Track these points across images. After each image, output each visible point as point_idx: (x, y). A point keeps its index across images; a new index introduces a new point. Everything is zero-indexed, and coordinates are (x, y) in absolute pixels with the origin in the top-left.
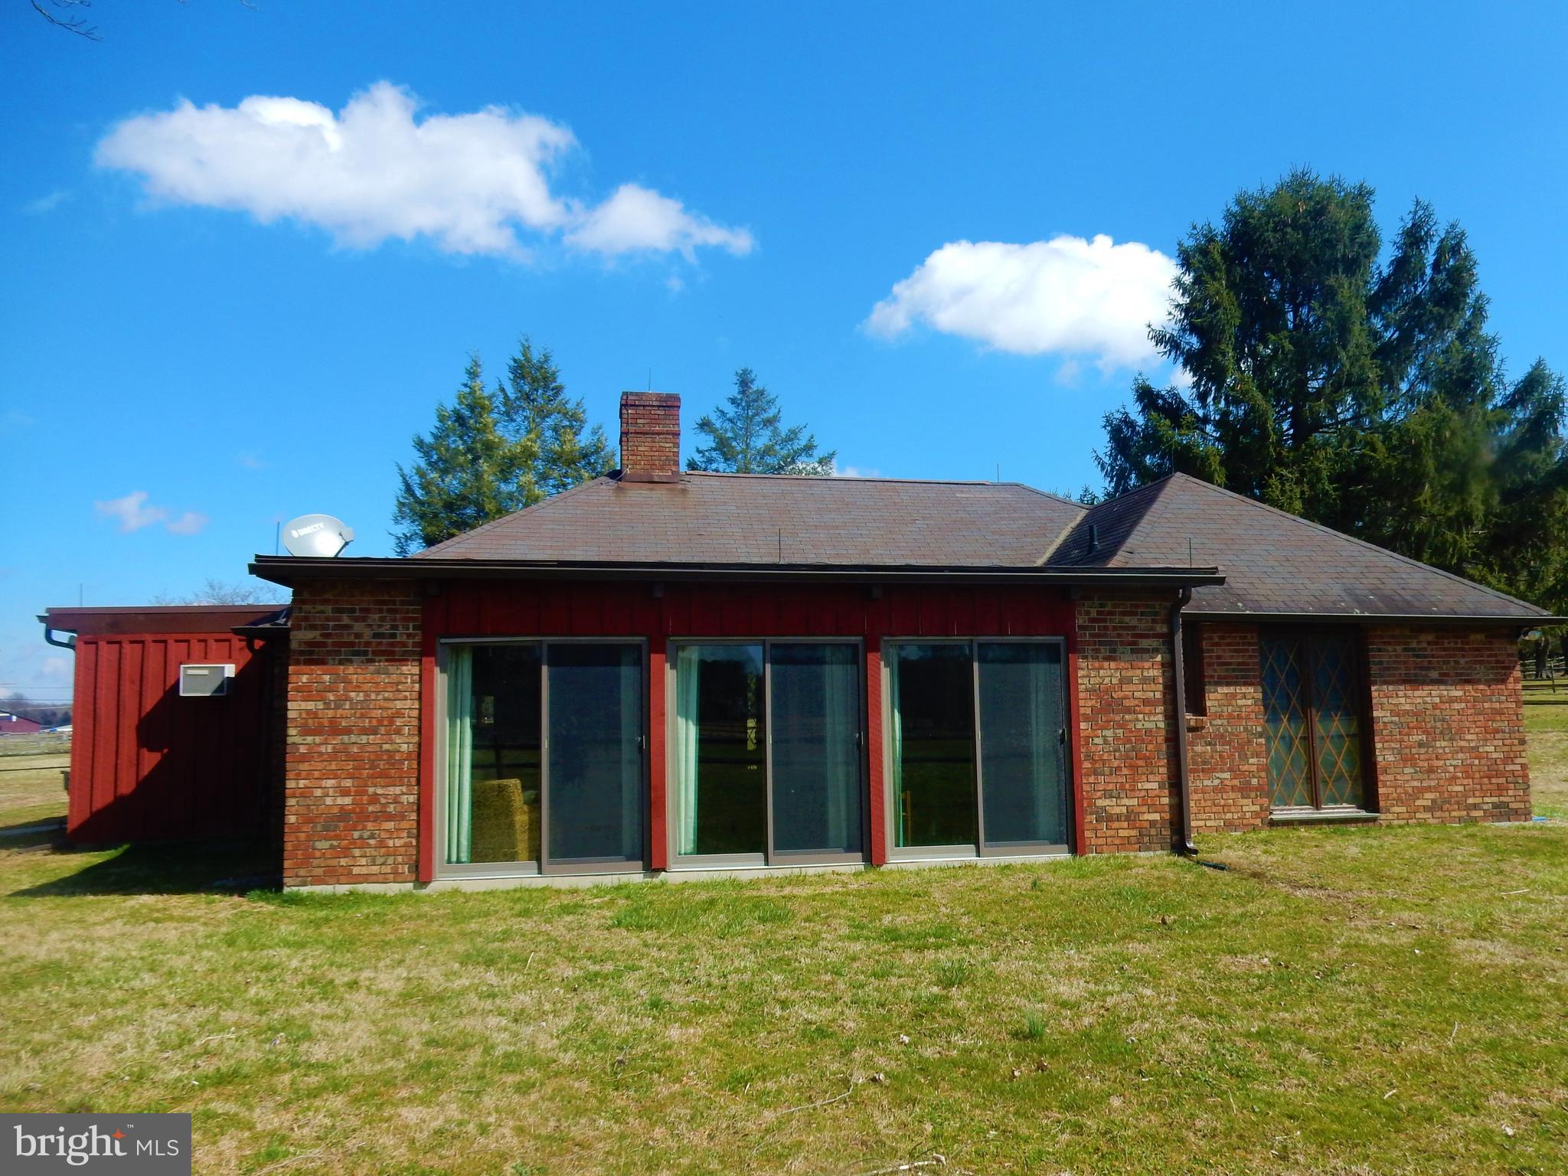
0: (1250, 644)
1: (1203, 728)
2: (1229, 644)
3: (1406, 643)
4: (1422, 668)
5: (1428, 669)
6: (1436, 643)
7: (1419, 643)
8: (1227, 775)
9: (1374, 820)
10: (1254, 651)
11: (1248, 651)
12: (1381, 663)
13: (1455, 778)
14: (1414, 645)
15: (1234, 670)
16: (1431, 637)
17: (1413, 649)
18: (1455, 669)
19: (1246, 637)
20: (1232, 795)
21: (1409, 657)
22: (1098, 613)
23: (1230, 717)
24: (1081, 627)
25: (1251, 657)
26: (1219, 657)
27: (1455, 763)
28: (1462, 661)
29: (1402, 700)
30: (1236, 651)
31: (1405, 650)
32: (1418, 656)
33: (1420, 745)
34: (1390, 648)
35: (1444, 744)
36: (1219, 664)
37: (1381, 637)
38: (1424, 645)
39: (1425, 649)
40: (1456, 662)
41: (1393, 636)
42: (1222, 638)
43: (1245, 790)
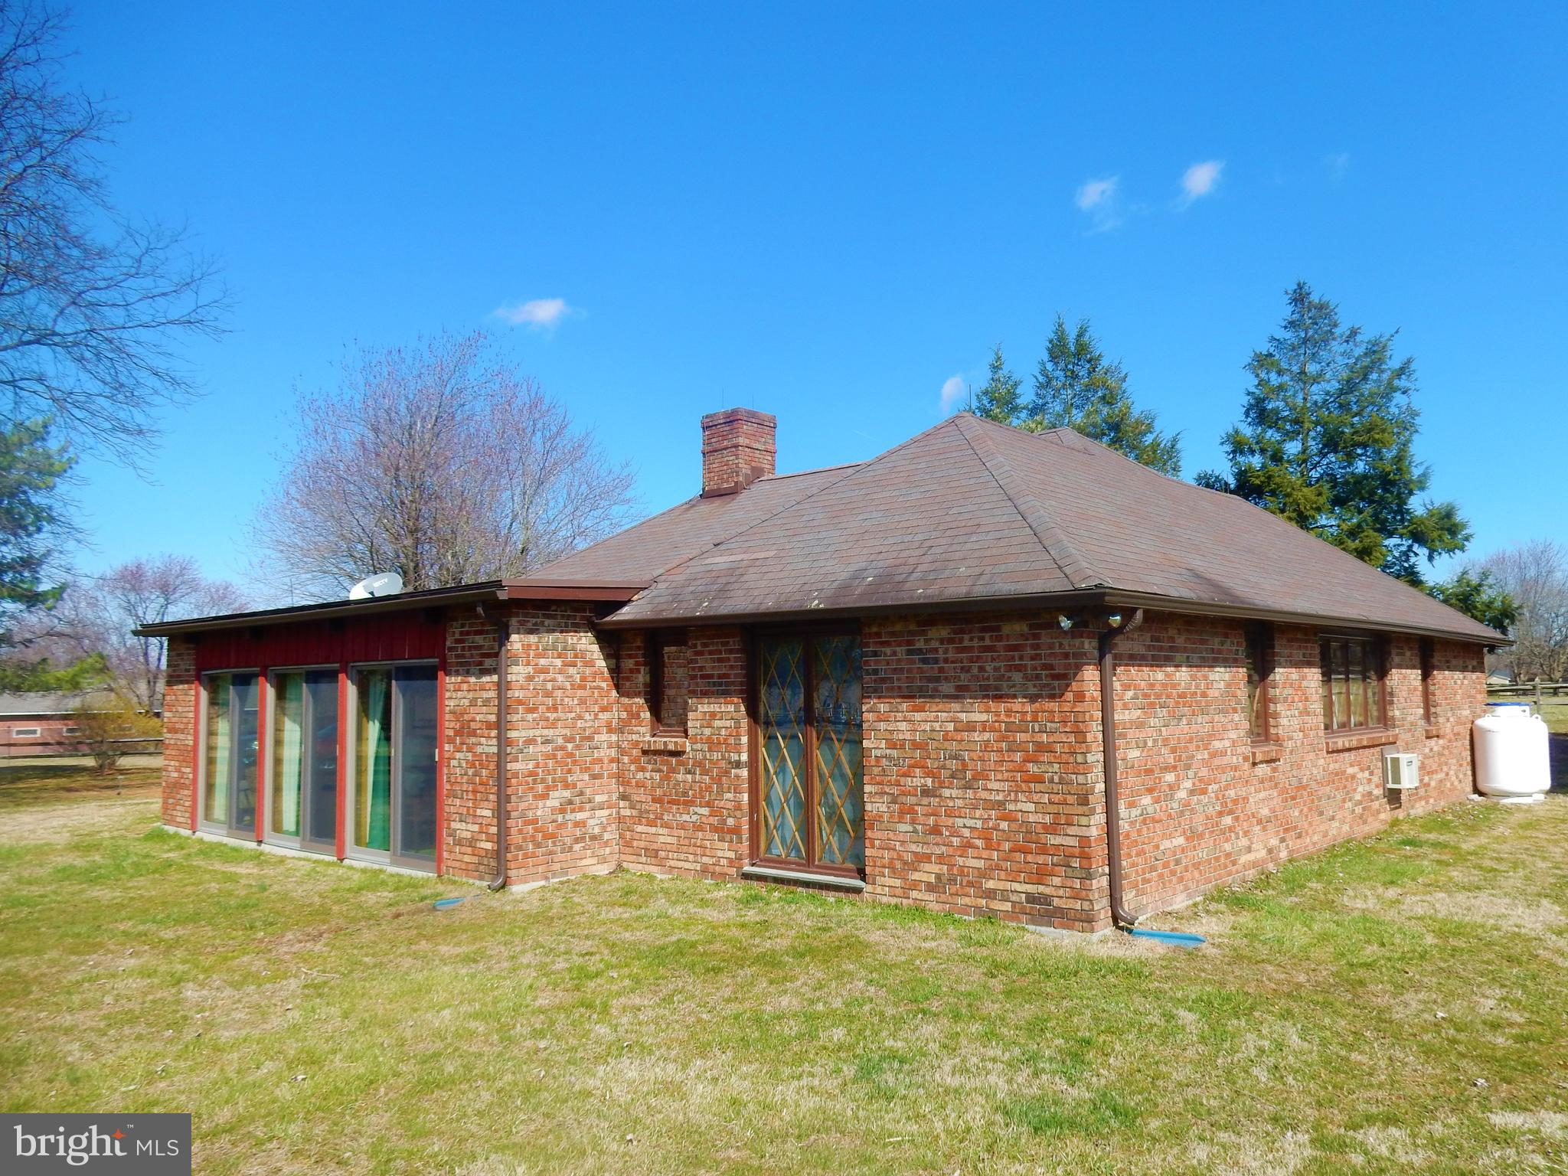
0: (731, 651)
1: (684, 752)
2: (711, 653)
3: (909, 643)
4: (930, 680)
5: (937, 680)
6: (951, 641)
7: (927, 641)
8: (705, 811)
9: (858, 891)
10: (736, 660)
11: (729, 659)
12: (876, 672)
13: (968, 845)
14: (920, 644)
15: (714, 684)
16: (945, 632)
17: (920, 651)
18: (977, 678)
19: (728, 642)
20: (708, 835)
21: (913, 662)
22: (461, 633)
23: (709, 741)
24: (451, 649)
25: (732, 667)
26: (701, 668)
27: (970, 823)
28: (989, 667)
29: (903, 726)
30: (720, 660)
31: (909, 652)
32: (924, 661)
33: (926, 792)
34: (888, 650)
35: (955, 793)
36: (702, 677)
37: (878, 634)
38: (935, 644)
39: (936, 650)
40: (982, 669)
41: (893, 634)
42: (705, 645)
43: (720, 830)
